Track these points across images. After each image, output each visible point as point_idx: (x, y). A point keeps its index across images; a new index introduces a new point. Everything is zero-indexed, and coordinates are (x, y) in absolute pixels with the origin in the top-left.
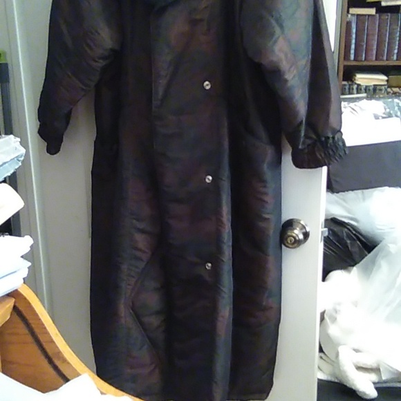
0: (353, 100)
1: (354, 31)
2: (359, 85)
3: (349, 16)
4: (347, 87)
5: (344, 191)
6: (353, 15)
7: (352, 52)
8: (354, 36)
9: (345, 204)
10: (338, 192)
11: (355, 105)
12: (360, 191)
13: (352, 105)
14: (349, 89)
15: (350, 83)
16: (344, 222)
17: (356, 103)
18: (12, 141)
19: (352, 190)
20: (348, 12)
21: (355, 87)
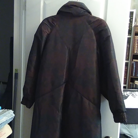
0: (133, 91)
1: (135, 67)
2: (136, 84)
3: (133, 62)
4: (132, 85)
5: (129, 124)
6: (134, 62)
7: (134, 73)
8: (134, 68)
9: (128, 129)
10: (126, 124)
11: (134, 93)
12: (134, 125)
13: (132, 93)
14: (133, 85)
15: (133, 83)
16: (128, 136)
17: (134, 92)
18: (11, 112)
19: (132, 124)
20: (133, 60)
21: (135, 85)
